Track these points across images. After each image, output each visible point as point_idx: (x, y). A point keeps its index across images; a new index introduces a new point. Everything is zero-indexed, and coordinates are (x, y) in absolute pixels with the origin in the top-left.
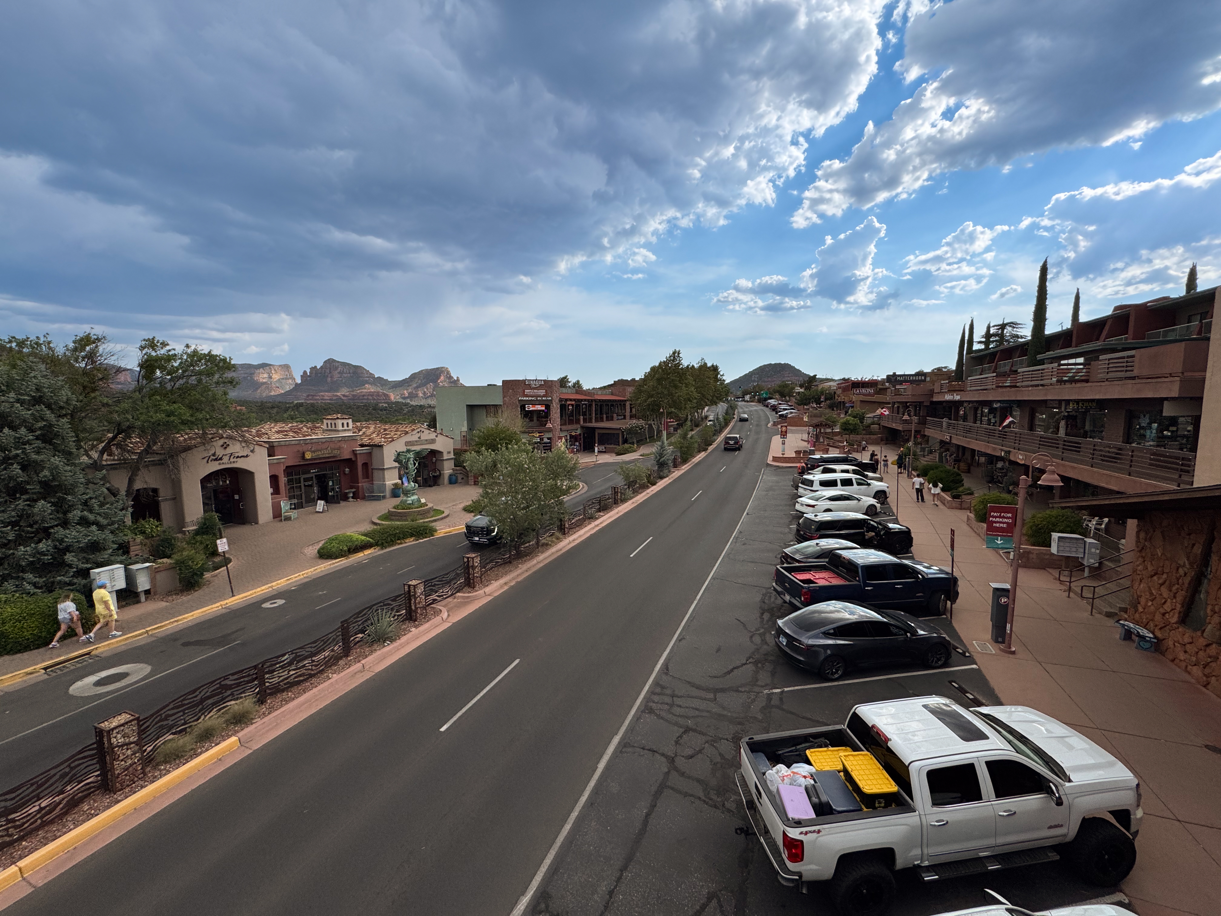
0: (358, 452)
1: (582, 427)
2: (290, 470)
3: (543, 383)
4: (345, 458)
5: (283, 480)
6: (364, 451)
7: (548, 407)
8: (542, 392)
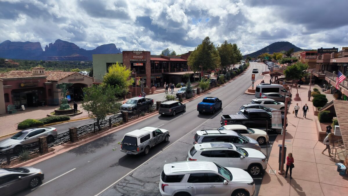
0: (46, 84)
1: (163, 74)
2: (14, 91)
3: (142, 53)
4: (40, 86)
5: (11, 96)
6: (49, 84)
7: (144, 64)
8: (141, 57)
